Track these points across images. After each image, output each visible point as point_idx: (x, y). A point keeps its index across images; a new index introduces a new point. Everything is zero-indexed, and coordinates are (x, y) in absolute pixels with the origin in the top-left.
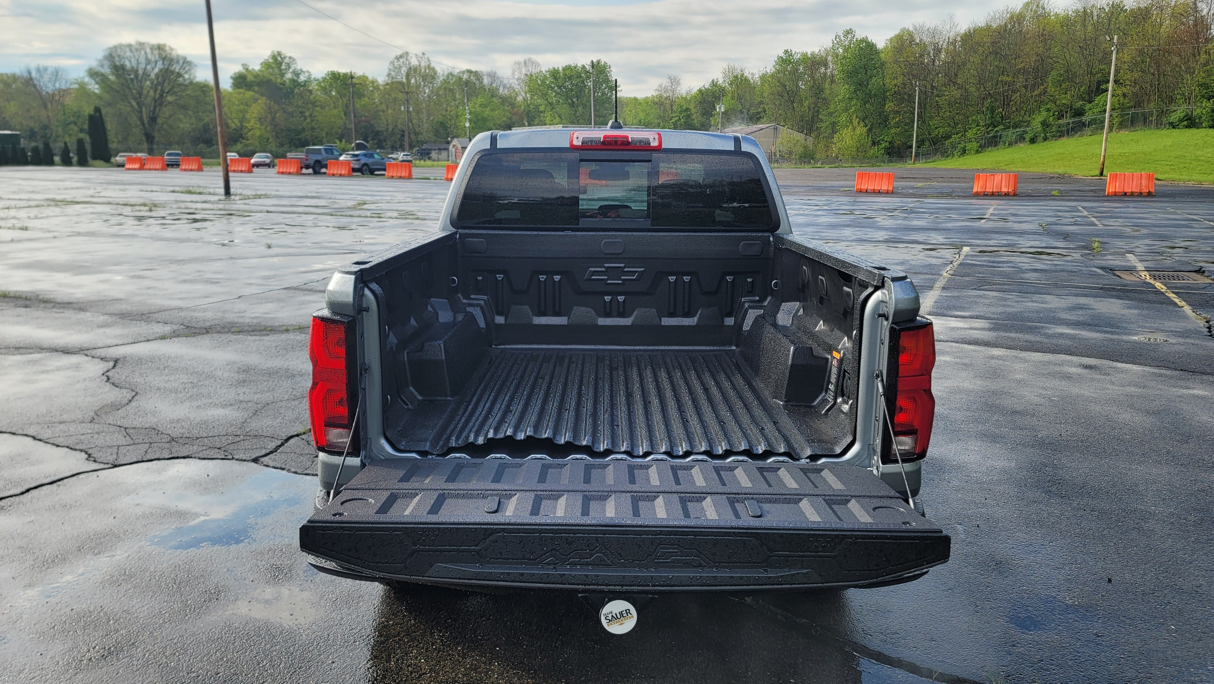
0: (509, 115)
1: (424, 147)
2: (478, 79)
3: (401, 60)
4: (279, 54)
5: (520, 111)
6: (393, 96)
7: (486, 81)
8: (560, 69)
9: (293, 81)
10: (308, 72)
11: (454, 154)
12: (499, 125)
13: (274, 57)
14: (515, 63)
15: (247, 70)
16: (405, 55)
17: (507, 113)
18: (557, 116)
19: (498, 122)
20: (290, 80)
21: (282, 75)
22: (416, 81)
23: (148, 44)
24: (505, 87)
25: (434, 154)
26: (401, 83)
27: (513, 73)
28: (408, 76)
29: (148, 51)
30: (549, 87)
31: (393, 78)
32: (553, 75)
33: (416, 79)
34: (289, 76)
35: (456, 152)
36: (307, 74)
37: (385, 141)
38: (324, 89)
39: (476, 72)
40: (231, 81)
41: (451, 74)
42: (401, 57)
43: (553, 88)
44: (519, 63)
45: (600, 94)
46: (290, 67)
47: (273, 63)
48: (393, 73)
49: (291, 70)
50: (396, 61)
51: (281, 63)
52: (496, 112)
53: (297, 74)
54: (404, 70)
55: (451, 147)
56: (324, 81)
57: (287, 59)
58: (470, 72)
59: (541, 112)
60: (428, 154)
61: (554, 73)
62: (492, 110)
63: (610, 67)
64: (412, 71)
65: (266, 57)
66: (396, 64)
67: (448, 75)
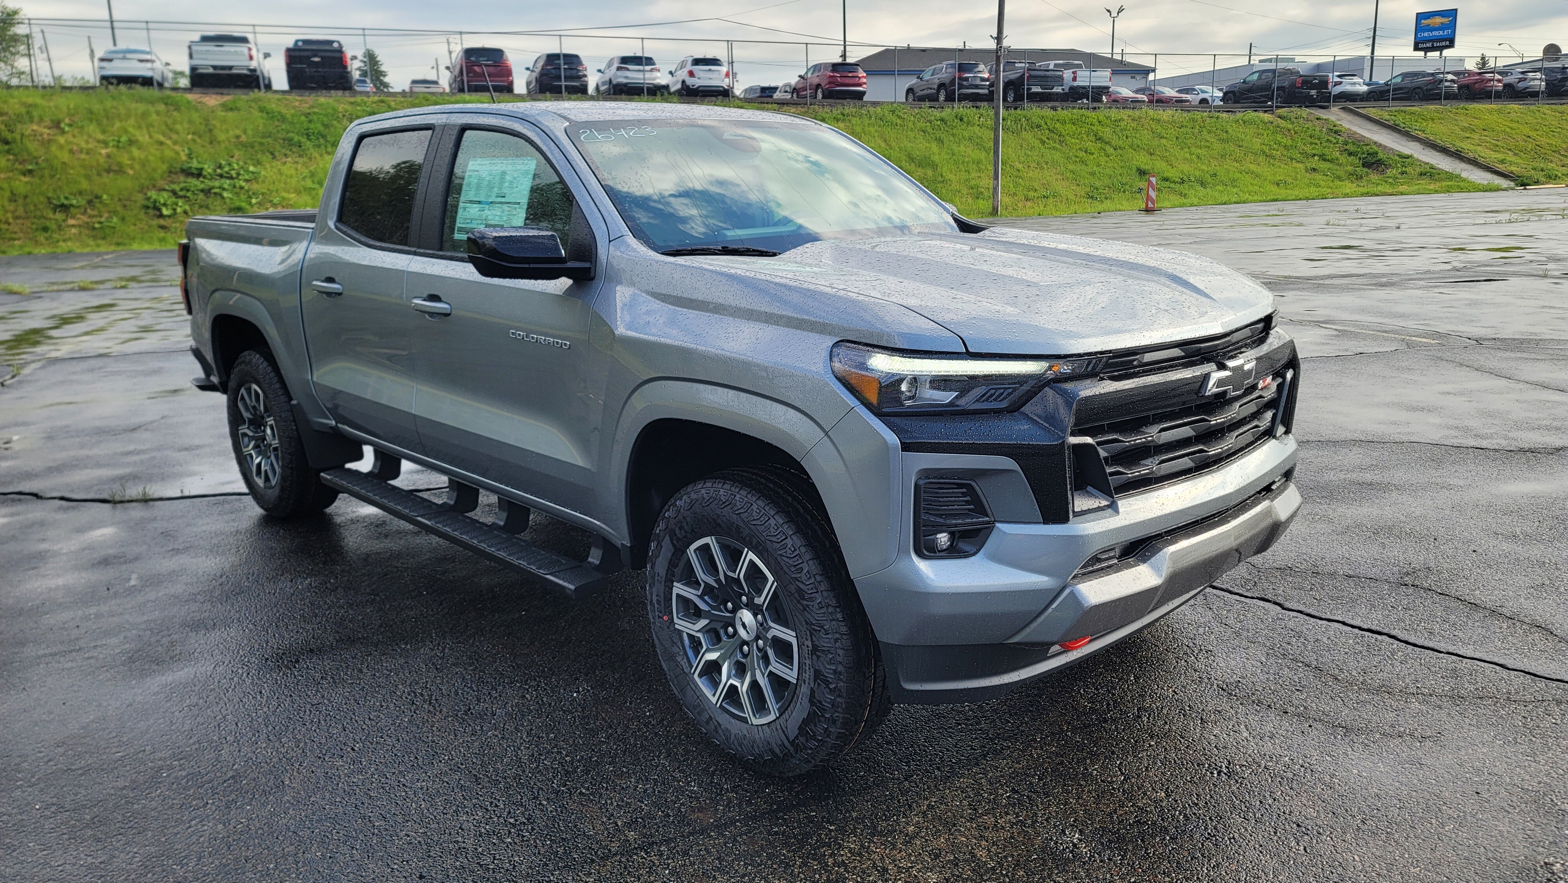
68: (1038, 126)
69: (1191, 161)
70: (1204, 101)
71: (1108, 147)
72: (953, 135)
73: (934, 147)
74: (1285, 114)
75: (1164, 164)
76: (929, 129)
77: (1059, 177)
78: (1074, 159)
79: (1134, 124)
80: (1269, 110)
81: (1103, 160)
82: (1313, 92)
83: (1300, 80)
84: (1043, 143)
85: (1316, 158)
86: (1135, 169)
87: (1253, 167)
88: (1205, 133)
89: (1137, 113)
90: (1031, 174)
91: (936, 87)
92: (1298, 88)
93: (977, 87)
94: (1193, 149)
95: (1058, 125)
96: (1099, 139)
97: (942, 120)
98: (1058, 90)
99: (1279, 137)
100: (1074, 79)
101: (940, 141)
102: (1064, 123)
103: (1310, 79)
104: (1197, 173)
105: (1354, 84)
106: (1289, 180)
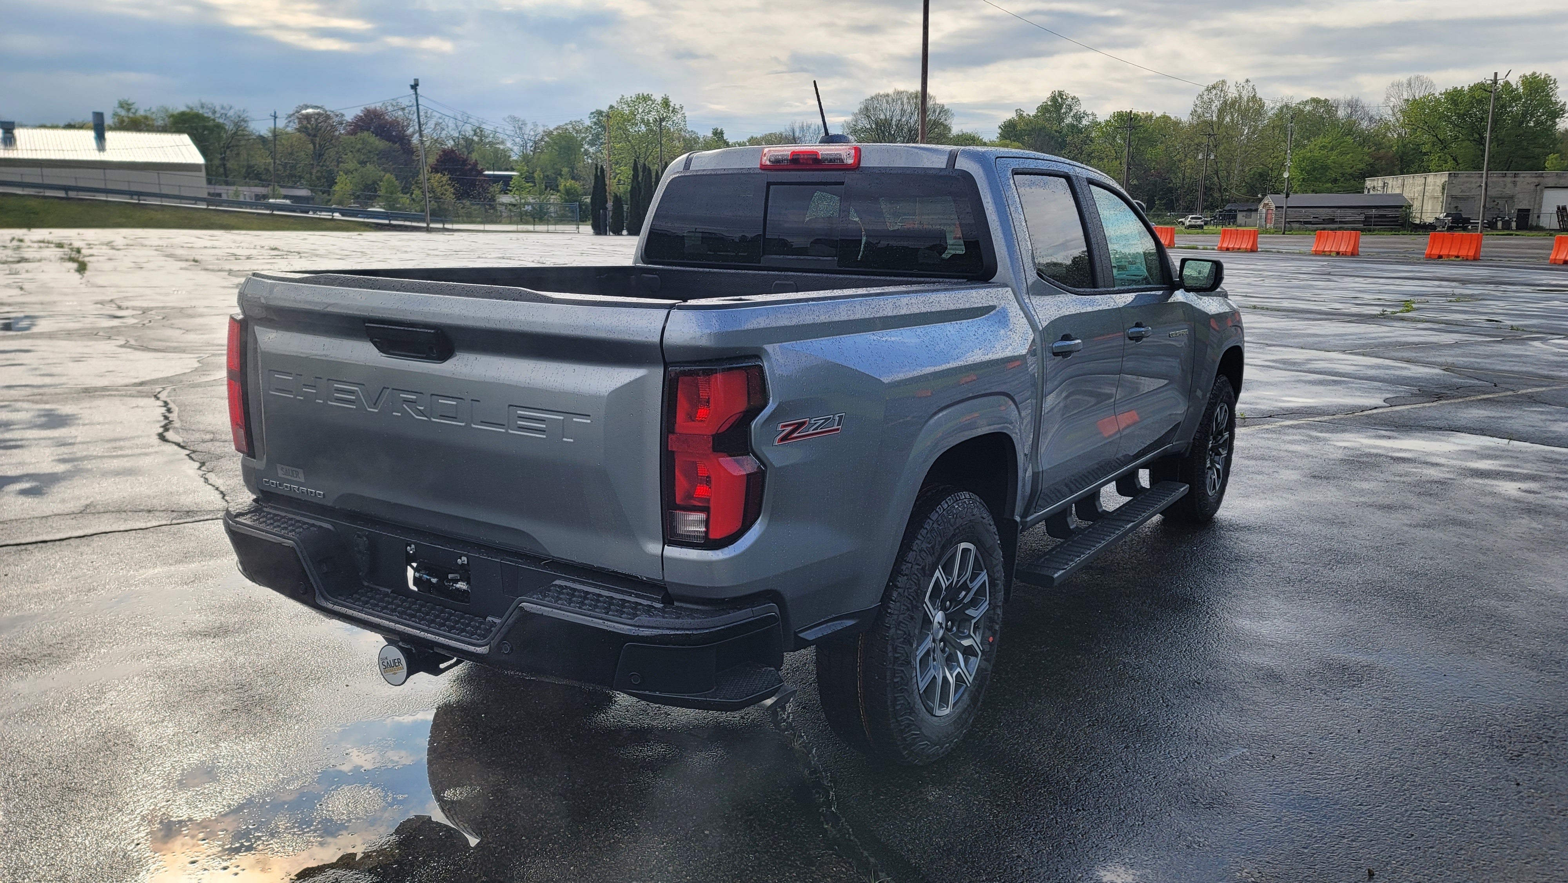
0: (1372, 161)
1: (1226, 208)
2: (1328, 112)
3: (1214, 92)
4: (1061, 94)
5: (1391, 153)
6: (1196, 141)
7: (1341, 113)
8: (1466, 88)
9: (1072, 126)
10: (1093, 114)
11: (1264, 215)
12: (1351, 175)
13: (1054, 99)
14: (1393, 85)
15: (1021, 116)
16: (1219, 86)
17: (1367, 158)
18: (1449, 158)
19: (1349, 171)
20: (1068, 125)
21: (1061, 120)
22: (1232, 120)
23: (907, 92)
24: (1371, 119)
25: (1240, 217)
26: (1211, 124)
27: (1388, 98)
28: (1221, 112)
29: (905, 101)
30: (1442, 117)
31: (1199, 117)
32: (1452, 99)
33: (1232, 116)
34: (1069, 120)
35: (1267, 214)
36: (1091, 117)
37: (1177, 201)
38: (1106, 135)
39: (1326, 101)
40: (1000, 131)
41: (1287, 106)
42: (1214, 87)
43: (1449, 117)
44: (1399, 85)
45: (1532, 124)
46: (1071, 110)
47: (1051, 106)
48: (1199, 110)
49: (1072, 114)
50: (1206, 93)
51: (1061, 106)
52: (1348, 157)
53: (1078, 117)
54: (1217, 104)
55: (1261, 207)
56: (1107, 125)
57: (1070, 99)
58: (1316, 101)
59: (1425, 154)
60: (1235, 217)
61: (1454, 96)
62: (1342, 153)
63: (1555, 82)
64: (1228, 106)
65: (1045, 100)
66: (1205, 97)
67: (1282, 108)
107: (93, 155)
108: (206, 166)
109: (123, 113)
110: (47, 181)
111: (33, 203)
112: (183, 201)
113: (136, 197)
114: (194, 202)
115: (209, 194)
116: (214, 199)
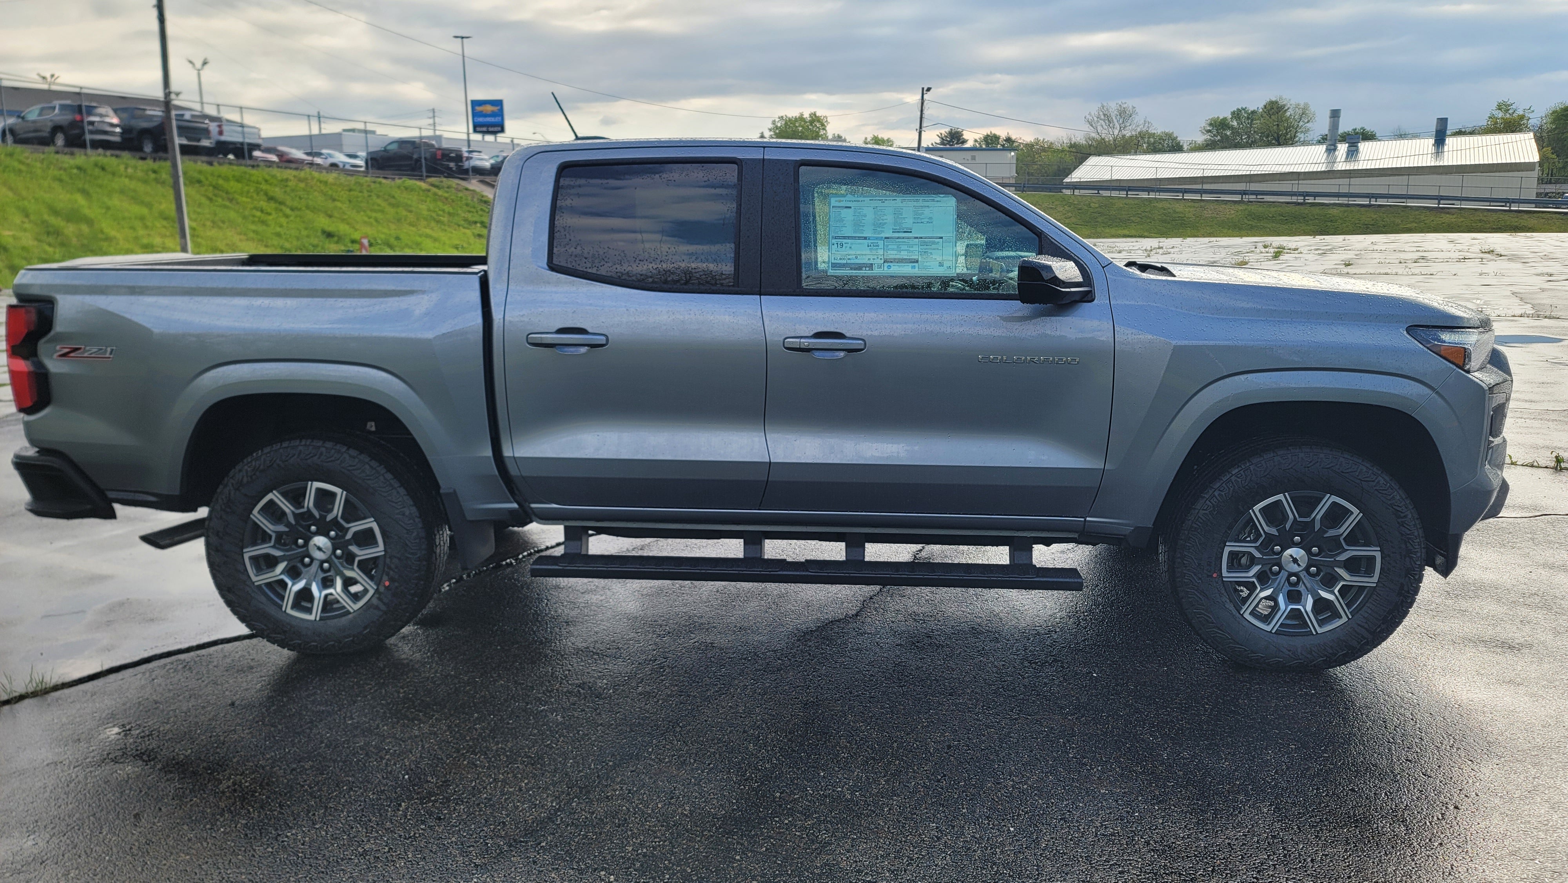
68: (199, 182)
69: (371, 225)
70: (334, 165)
71: (284, 208)
72: (101, 186)
73: (80, 200)
74: (437, 183)
75: (347, 227)
76: (65, 177)
77: (243, 237)
78: (251, 218)
79: (302, 185)
80: (421, 178)
81: (283, 220)
82: (452, 165)
83: (439, 153)
84: (211, 200)
85: (478, 225)
86: (320, 231)
87: (428, 231)
88: (374, 198)
89: (302, 174)
90: (209, 233)
91: (48, 130)
92: (439, 159)
93: (106, 133)
94: (369, 213)
95: (221, 182)
96: (271, 199)
97: (79, 168)
98: (205, 143)
99: (440, 204)
100: (221, 133)
101: (84, 192)
102: (226, 179)
103: (447, 152)
104: (383, 236)
105: (482, 159)
106: (465, 245)
107: (1428, 161)
108: (1541, 163)
109: (1500, 114)
110: (1353, 190)
111: (1335, 211)
112: (1492, 204)
113: (1437, 201)
114: (1504, 204)
115: (1538, 195)
116: (1542, 199)
